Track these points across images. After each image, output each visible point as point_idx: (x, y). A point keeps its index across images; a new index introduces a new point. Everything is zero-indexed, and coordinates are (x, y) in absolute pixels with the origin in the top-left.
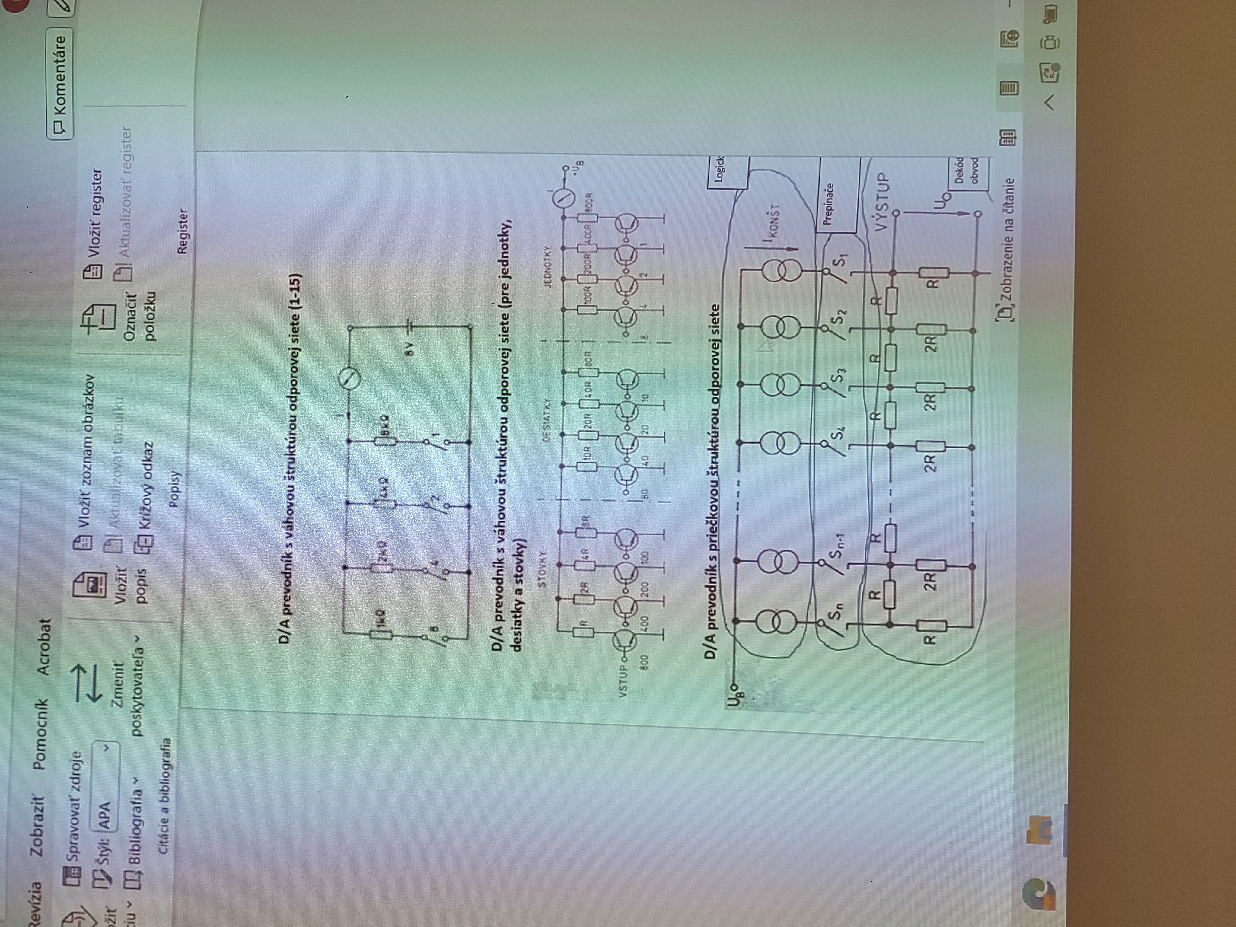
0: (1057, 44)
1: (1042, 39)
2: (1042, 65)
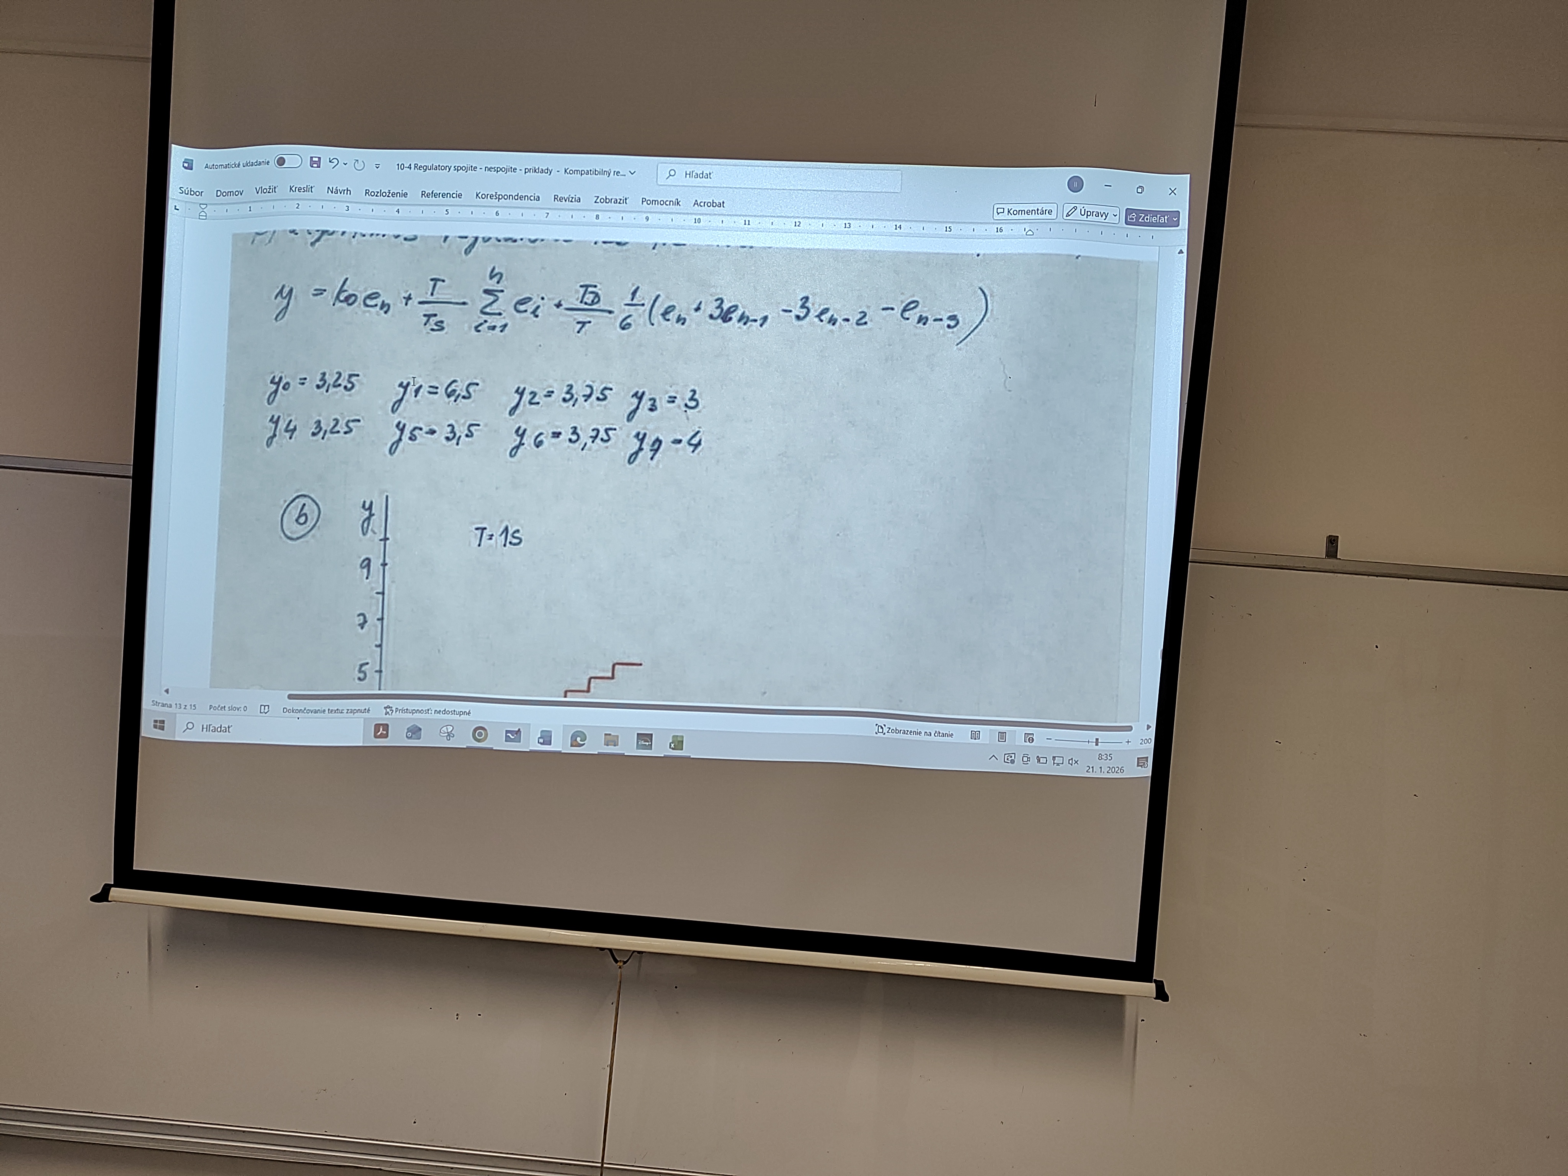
0: (1025, 763)
1: (1028, 755)
2: (1014, 755)
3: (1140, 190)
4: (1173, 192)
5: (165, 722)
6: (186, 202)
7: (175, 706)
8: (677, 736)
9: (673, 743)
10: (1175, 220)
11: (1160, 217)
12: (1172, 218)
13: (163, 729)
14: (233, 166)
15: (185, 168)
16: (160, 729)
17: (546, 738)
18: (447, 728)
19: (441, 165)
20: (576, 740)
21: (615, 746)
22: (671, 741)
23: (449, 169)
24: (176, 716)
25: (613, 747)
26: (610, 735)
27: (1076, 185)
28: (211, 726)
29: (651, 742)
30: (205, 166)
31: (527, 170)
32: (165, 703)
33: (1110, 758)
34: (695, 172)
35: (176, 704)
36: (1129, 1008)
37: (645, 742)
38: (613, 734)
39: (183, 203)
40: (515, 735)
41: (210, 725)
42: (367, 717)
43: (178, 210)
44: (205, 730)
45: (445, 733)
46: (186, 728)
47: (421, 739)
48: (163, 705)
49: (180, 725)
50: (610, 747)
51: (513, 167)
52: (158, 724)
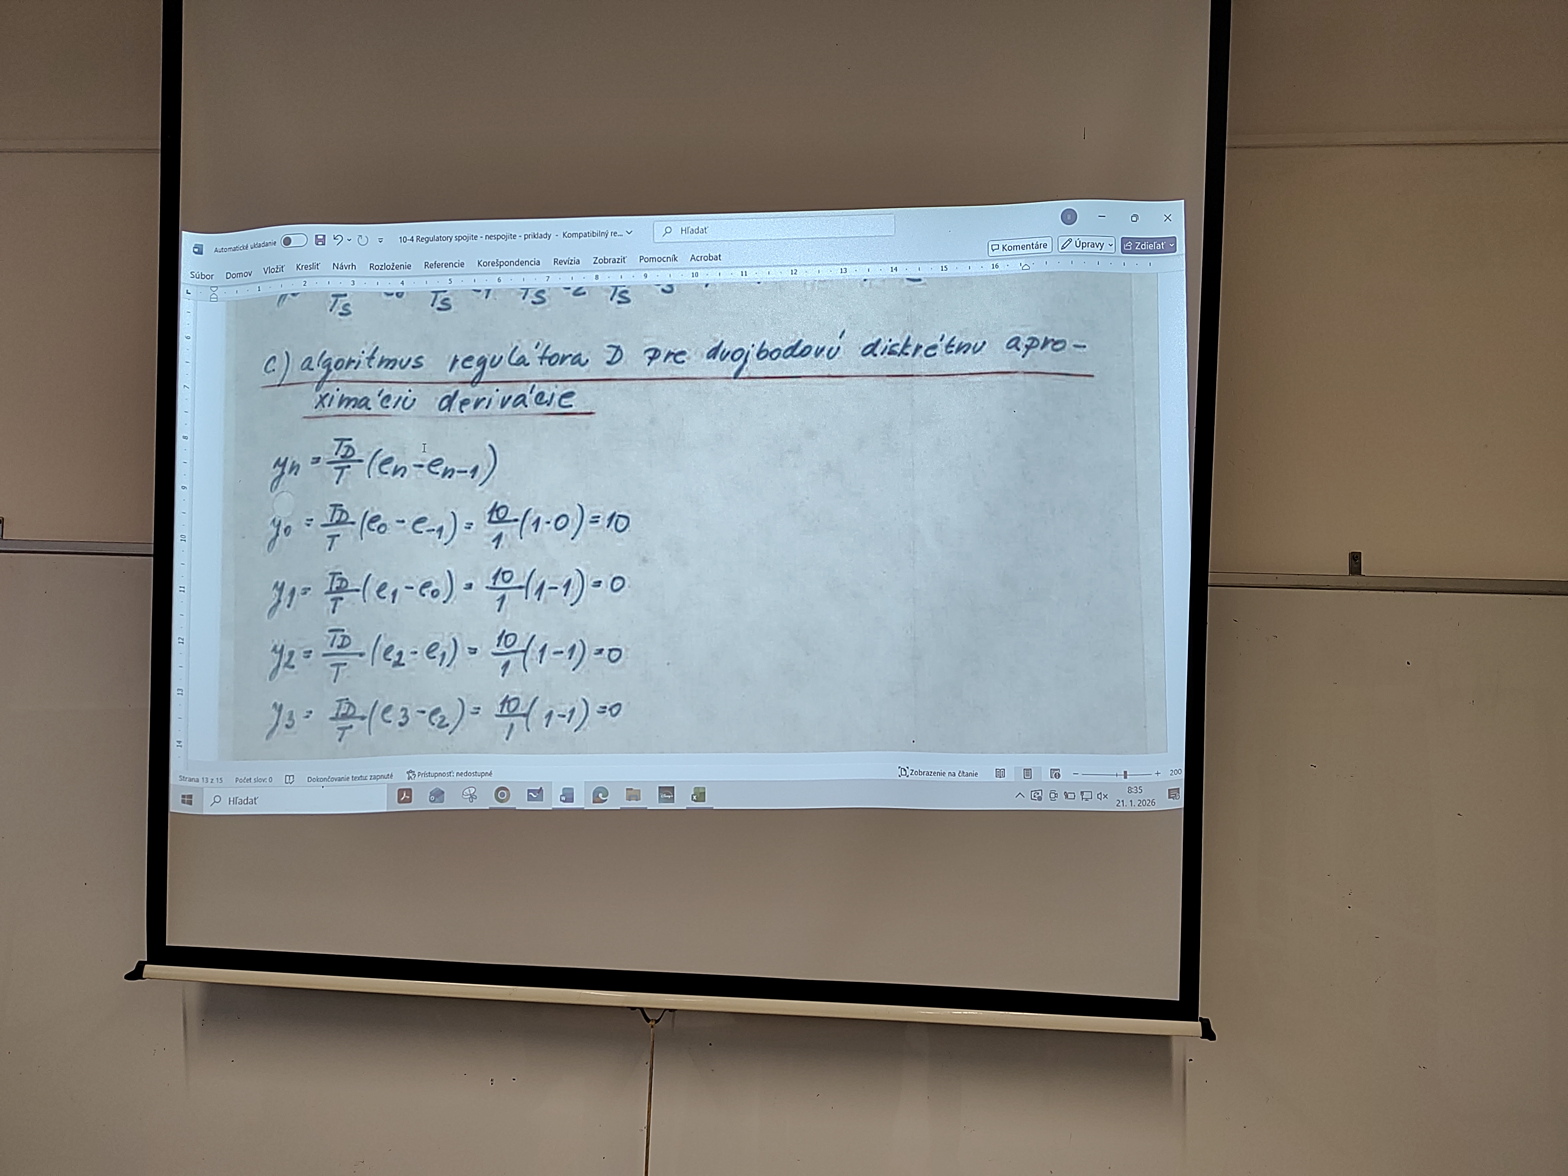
3: (1134, 219)
4: (1168, 218)
5: (193, 797)
6: (197, 286)
7: (202, 780)
8: (699, 788)
9: (694, 795)
10: (1172, 246)
11: (1156, 244)
12: (1168, 245)
13: (191, 804)
14: (242, 248)
15: (196, 253)
16: (188, 803)
17: (568, 795)
18: (470, 791)
19: (442, 236)
20: (598, 796)
21: (637, 800)
22: (693, 793)
23: (451, 240)
24: (203, 791)
25: (635, 801)
26: (632, 789)
27: (1069, 217)
28: (238, 799)
29: (673, 795)
30: (214, 250)
31: (526, 236)
32: (192, 777)
33: (1140, 791)
34: (691, 228)
35: (203, 778)
36: (1176, 1048)
37: (667, 795)
38: (634, 788)
39: (196, 288)
40: (537, 793)
41: (236, 798)
42: (389, 782)
43: (190, 293)
44: (232, 803)
45: (468, 795)
46: (213, 801)
47: (444, 803)
48: (191, 780)
49: (208, 800)
50: (632, 801)
51: (513, 234)
52: (186, 799)
